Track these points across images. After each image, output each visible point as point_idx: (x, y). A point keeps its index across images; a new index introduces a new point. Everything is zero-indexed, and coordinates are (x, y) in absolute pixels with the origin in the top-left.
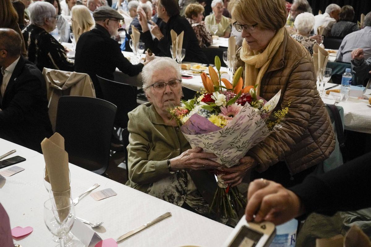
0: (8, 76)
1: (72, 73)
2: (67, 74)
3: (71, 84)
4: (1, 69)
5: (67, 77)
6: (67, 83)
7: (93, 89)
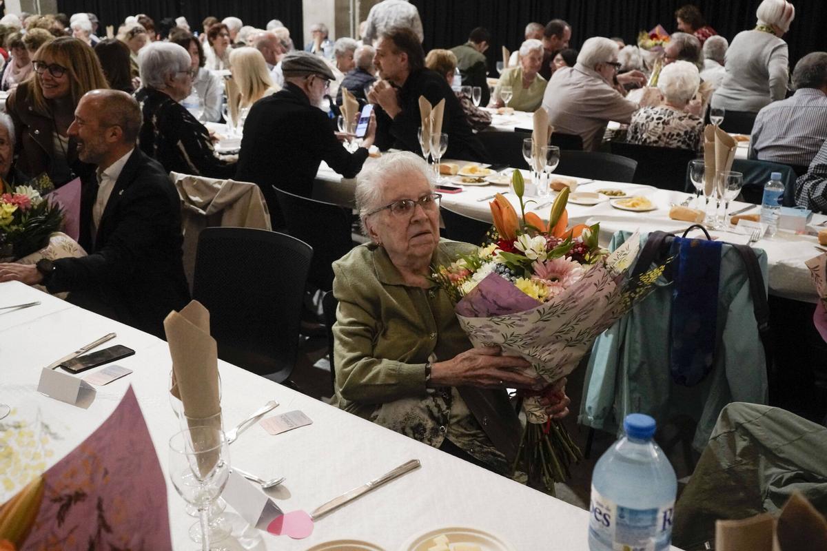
0: (107, 185)
1: (225, 181)
2: (215, 183)
3: (222, 204)
4: (97, 171)
5: (215, 190)
6: (215, 203)
7: (267, 213)
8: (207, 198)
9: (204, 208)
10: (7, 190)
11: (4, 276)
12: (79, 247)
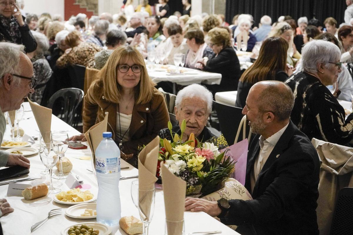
2: (348, 150)
4: (259, 138)
5: (348, 156)
6: (347, 166)
8: (341, 162)
9: (337, 169)
10: (198, 146)
11: (196, 207)
12: (245, 190)
